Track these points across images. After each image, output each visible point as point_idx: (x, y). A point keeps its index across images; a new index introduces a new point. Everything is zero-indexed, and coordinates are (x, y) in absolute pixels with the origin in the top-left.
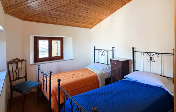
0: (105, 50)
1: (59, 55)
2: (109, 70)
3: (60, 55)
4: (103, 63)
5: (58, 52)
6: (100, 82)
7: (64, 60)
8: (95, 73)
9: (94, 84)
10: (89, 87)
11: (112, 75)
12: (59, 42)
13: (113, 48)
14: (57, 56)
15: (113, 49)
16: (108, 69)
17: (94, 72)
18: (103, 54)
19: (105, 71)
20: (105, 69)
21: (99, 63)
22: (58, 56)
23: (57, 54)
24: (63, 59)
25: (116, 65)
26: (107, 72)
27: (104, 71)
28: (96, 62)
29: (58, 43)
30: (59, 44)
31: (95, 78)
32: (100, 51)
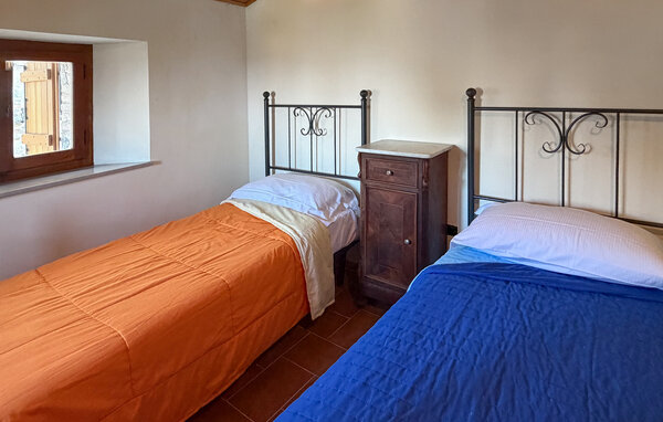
0: (325, 107)
1: (67, 143)
2: (346, 206)
3: (71, 147)
4: (312, 173)
5: (61, 128)
6: (311, 280)
7: (96, 171)
8: (283, 234)
9: (282, 299)
10: (255, 327)
11: (371, 229)
12: (66, 69)
13: (365, 94)
14: (51, 150)
15: (364, 100)
16: (342, 200)
17: (276, 223)
18: (311, 127)
19: (332, 210)
20: (329, 204)
21: (290, 169)
22: (62, 149)
23: (53, 140)
24: (91, 165)
25: (392, 179)
26: (341, 215)
27: (327, 214)
28: (274, 168)
29: (62, 75)
30: (63, 81)
31: (287, 260)
32: (298, 111)
